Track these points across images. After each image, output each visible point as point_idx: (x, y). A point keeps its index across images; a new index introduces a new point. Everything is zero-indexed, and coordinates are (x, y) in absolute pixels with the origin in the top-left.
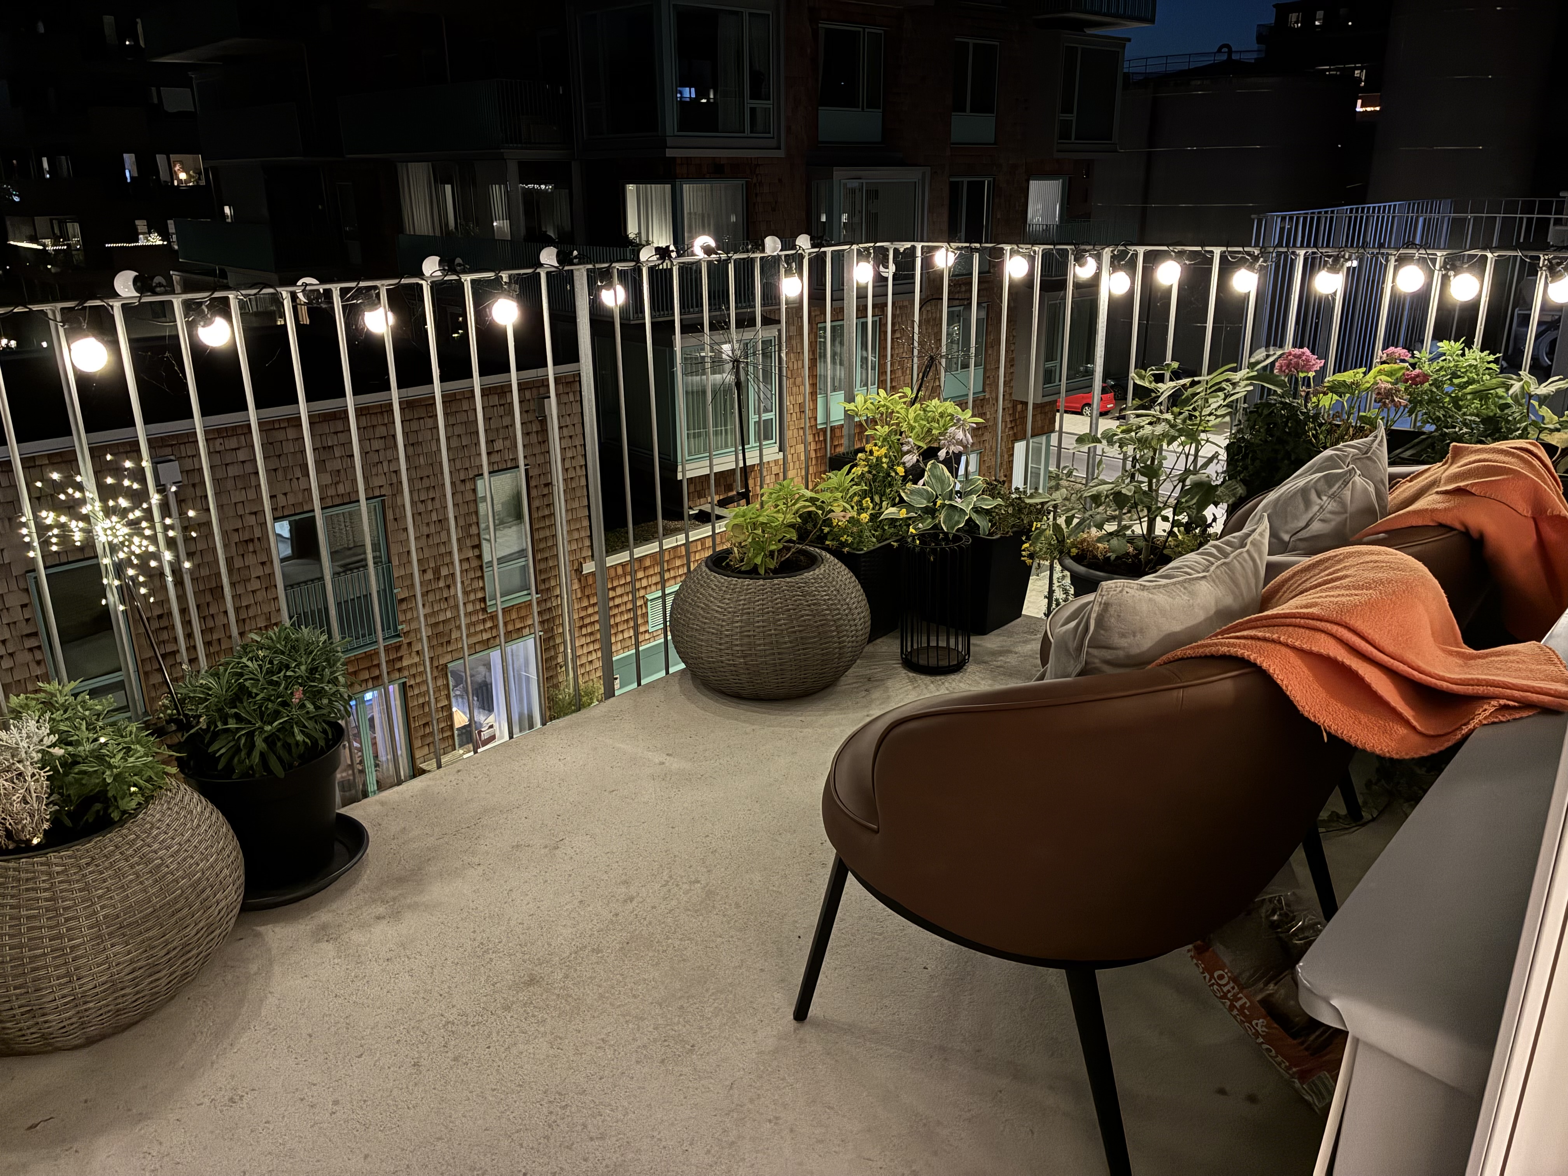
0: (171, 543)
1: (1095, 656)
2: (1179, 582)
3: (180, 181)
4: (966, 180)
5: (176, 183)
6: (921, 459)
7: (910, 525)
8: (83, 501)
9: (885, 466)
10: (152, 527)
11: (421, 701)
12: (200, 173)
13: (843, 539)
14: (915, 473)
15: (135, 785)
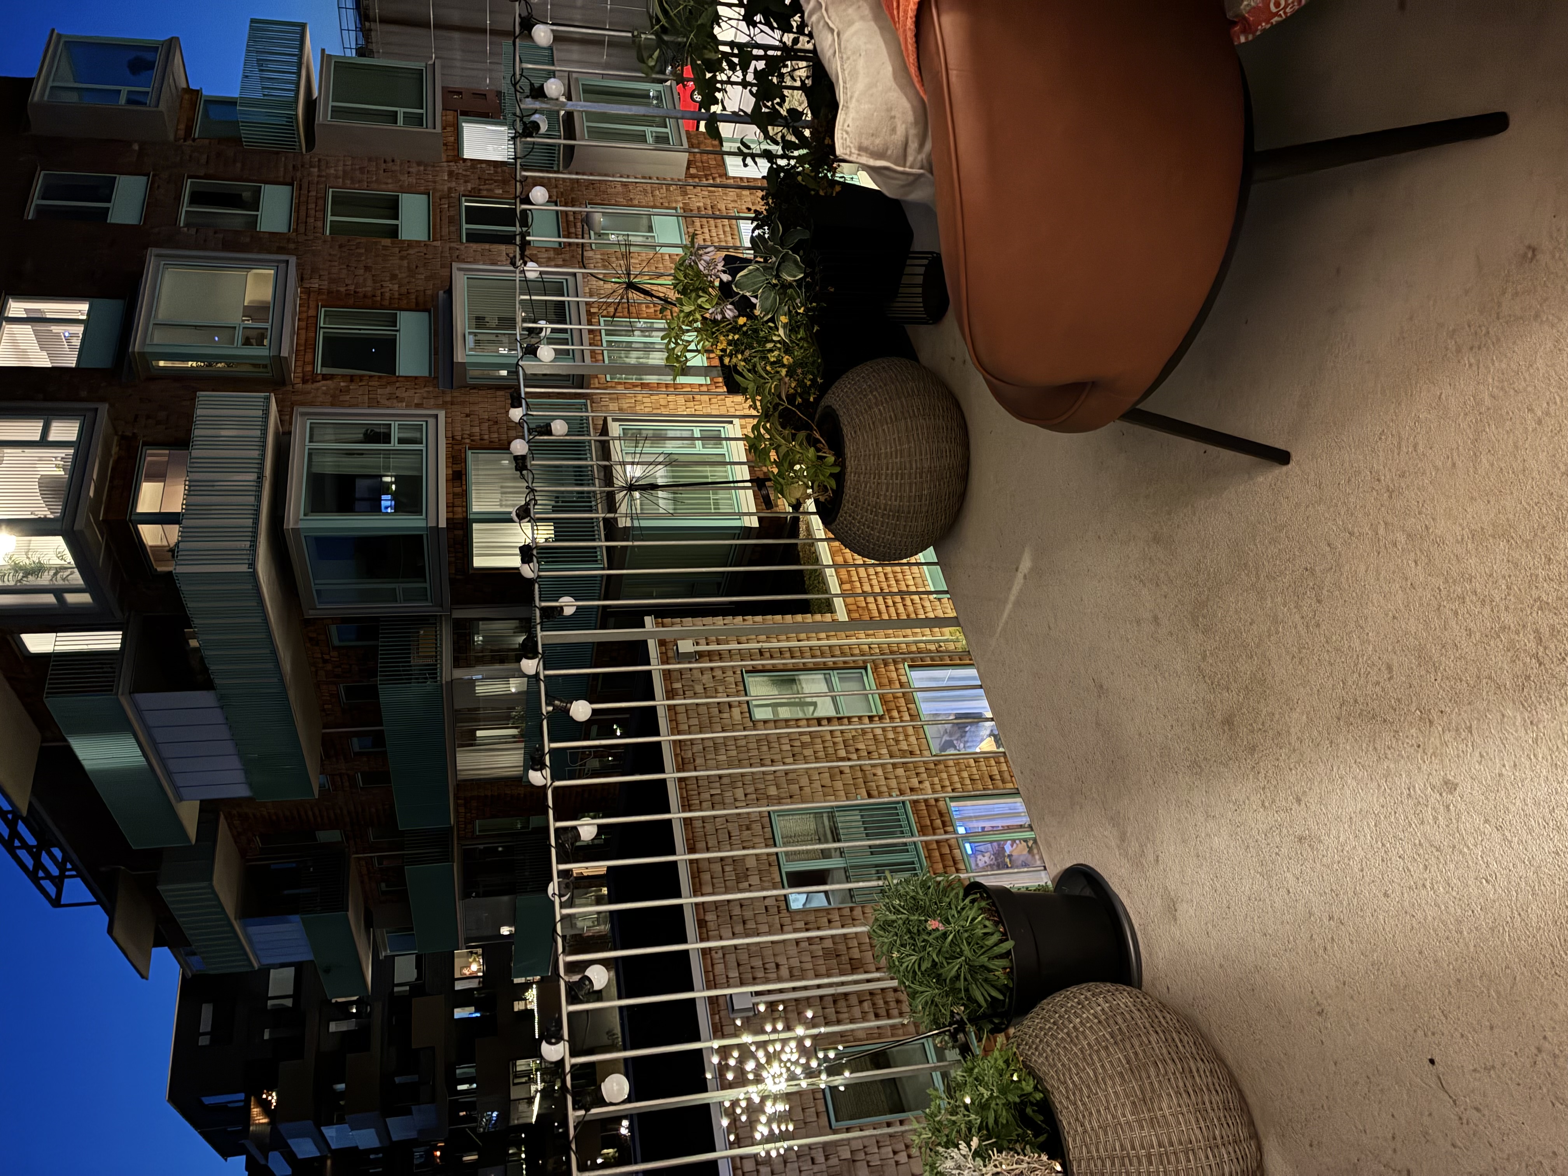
0: (788, 1028)
1: (915, 160)
2: (842, 65)
3: (479, 970)
4: (465, 226)
5: (481, 974)
6: (731, 300)
7: (796, 312)
8: (749, 1100)
9: (736, 337)
10: (773, 1041)
11: (968, 782)
12: (472, 953)
13: (809, 383)
14: (744, 306)
15: (1012, 1075)
